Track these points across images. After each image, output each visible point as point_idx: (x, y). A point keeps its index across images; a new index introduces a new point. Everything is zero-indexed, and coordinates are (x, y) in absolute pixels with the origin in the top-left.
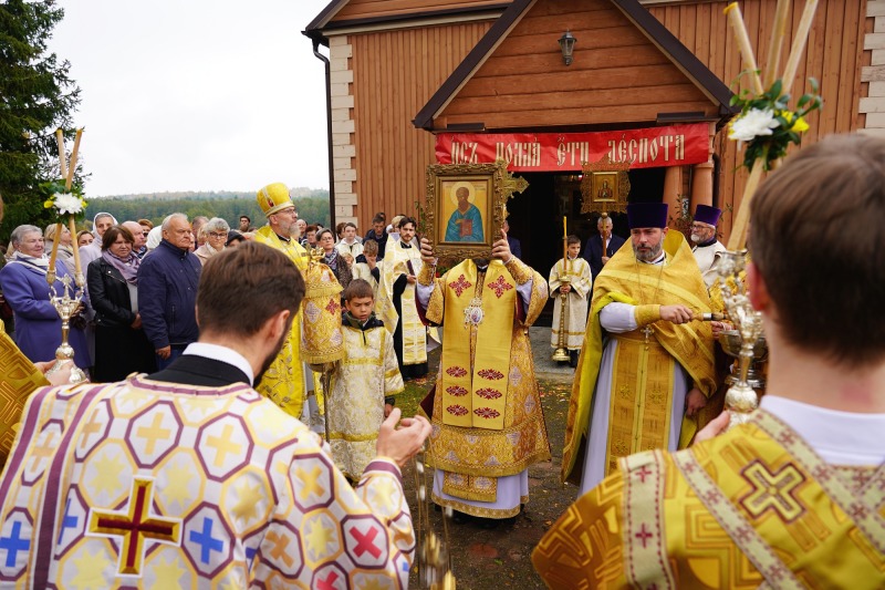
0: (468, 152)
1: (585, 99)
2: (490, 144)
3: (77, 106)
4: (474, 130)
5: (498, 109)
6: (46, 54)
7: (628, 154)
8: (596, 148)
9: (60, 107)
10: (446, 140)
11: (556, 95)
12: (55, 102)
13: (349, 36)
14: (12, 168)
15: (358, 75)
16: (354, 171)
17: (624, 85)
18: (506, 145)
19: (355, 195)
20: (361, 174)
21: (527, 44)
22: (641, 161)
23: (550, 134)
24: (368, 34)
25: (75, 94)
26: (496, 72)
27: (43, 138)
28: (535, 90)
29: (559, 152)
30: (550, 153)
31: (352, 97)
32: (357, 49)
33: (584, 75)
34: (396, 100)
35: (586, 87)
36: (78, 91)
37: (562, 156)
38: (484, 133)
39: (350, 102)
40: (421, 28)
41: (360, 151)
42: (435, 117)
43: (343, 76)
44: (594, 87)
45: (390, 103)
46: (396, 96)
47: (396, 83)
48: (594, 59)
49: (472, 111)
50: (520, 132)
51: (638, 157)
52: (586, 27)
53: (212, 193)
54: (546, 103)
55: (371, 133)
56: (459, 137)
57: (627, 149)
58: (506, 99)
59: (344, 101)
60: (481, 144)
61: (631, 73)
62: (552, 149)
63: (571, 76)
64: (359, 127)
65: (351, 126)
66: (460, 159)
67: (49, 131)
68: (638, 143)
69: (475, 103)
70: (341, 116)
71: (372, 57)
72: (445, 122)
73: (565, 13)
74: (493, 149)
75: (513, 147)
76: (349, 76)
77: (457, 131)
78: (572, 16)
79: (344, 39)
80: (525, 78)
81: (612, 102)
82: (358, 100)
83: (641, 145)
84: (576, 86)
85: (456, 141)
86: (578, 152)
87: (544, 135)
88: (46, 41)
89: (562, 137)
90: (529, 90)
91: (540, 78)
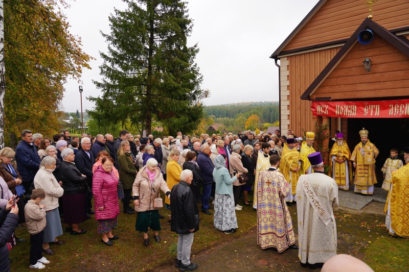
0: (324, 109)
1: (377, 86)
2: (333, 106)
3: (202, 82)
4: (327, 100)
5: (337, 91)
6: (194, 64)
7: (399, 110)
8: (383, 108)
9: (196, 83)
10: (315, 104)
11: (364, 85)
12: (195, 82)
13: (288, 57)
14: (180, 106)
15: (291, 72)
16: (289, 111)
17: (397, 79)
18: (340, 106)
19: (289, 121)
20: (291, 112)
21: (350, 63)
22: (406, 114)
23: (361, 102)
24: (295, 56)
25: (201, 78)
26: (336, 76)
27: (191, 94)
28: (354, 83)
29: (365, 109)
30: (360, 109)
31: (288, 81)
32: (291, 62)
33: (376, 75)
34: (306, 82)
35: (377, 81)
36: (202, 77)
37: (366, 111)
38: (331, 101)
39: (288, 83)
40: (317, 51)
41: (291, 103)
42: (310, 95)
43: (286, 73)
44: (381, 81)
45: (304, 83)
46: (306, 80)
47: (306, 74)
48: (381, 68)
49: (326, 92)
50: (346, 101)
51: (404, 112)
52: (378, 54)
53: (261, 102)
54: (358, 88)
55: (296, 95)
56: (321, 103)
57: (399, 108)
58: (341, 87)
59: (286, 83)
60: (330, 106)
61: (401, 73)
62: (362, 108)
63: (370, 76)
64: (291, 93)
65: (288, 93)
66: (320, 112)
67: (193, 92)
68: (405, 106)
69: (327, 89)
70: (284, 89)
71: (297, 65)
72: (315, 97)
73: (368, 49)
74: (335, 108)
75: (343, 107)
76: (288, 73)
77: (319, 100)
78: (371, 50)
79: (286, 58)
80: (349, 78)
81: (390, 87)
82: (291, 82)
83: (406, 107)
84: (373, 81)
85: (319, 104)
86: (374, 110)
87: (358, 102)
88: (194, 60)
89: (366, 103)
90: (351, 83)
91: (356, 77)
